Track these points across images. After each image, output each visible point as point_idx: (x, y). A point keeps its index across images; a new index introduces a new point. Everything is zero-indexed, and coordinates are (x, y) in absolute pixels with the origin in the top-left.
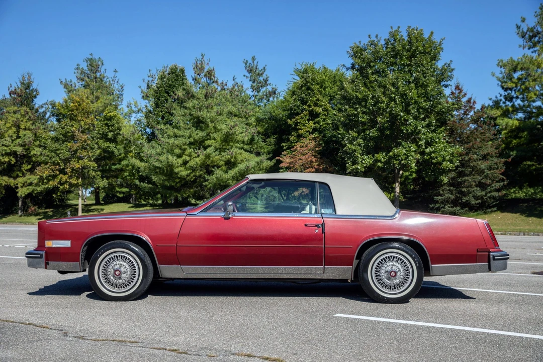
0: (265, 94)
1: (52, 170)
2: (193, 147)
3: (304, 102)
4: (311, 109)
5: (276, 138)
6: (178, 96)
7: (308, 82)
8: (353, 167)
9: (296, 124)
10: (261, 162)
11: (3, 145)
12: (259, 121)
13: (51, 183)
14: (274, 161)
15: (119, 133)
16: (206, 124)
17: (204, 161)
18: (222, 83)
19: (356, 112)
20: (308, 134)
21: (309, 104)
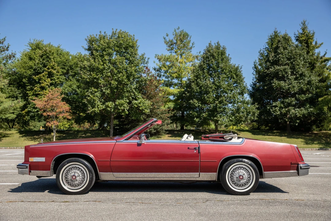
0: (6, 56)
3: (45, 66)
4: (49, 70)
5: (15, 87)
7: (47, 53)
8: (93, 109)
9: (40, 80)
19: (97, 77)
20: (47, 86)
21: (48, 67)
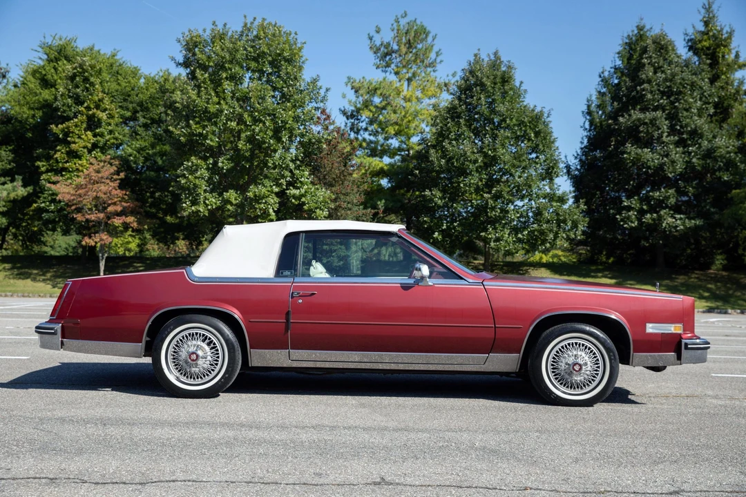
3: (79, 101)
4: (90, 113)
5: (10, 151)
7: (84, 71)
8: (193, 208)
9: (67, 134)
19: (204, 132)
20: (85, 150)
21: (88, 105)
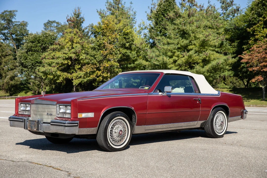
0: (231, 11)
1: (92, 68)
2: (180, 50)
3: (260, 15)
4: (265, 19)
6: (170, 16)
9: (254, 31)
10: (227, 59)
11: (64, 53)
12: (226, 31)
13: (91, 76)
14: (237, 58)
15: (133, 44)
16: (189, 34)
17: (187, 60)
18: (200, 6)
20: (263, 38)
21: (264, 16)
